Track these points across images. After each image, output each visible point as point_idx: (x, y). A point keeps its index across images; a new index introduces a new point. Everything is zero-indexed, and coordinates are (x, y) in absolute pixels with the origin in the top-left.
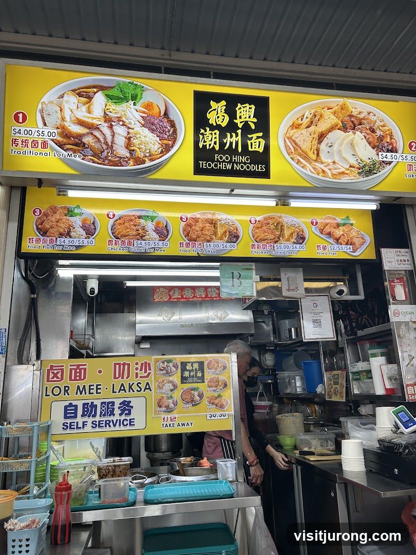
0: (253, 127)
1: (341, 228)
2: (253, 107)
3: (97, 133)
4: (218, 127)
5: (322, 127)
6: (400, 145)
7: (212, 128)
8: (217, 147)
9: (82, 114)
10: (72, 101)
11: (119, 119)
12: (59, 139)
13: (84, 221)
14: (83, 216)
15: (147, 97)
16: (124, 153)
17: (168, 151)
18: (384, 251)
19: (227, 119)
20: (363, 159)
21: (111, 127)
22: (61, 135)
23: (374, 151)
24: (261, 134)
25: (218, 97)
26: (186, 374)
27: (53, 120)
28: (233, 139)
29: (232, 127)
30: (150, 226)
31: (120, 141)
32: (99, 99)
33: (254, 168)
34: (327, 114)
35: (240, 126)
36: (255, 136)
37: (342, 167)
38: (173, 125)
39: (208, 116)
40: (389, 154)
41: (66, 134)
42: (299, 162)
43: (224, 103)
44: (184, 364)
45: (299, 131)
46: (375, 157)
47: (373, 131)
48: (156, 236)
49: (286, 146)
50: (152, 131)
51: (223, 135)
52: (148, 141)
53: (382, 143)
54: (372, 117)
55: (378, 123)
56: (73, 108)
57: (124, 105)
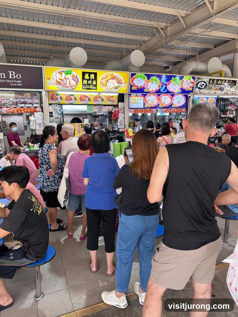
0: (94, 79)
1: (111, 98)
2: (94, 75)
3: (63, 81)
4: (87, 79)
5: (108, 79)
6: (123, 83)
7: (86, 80)
8: (87, 84)
9: (60, 77)
10: (58, 75)
11: (67, 78)
12: (56, 83)
13: (60, 97)
14: (60, 95)
15: (73, 73)
16: (68, 85)
17: (77, 85)
18: (119, 103)
19: (89, 77)
20: (116, 85)
21: (66, 80)
22: (56, 82)
23: (118, 84)
24: (95, 81)
25: (87, 73)
26: (82, 126)
27: (55, 79)
28: (90, 82)
29: (89, 79)
30: (73, 97)
31: (68, 83)
32: (63, 74)
33: (94, 88)
34: (109, 76)
35: (91, 79)
36: (94, 81)
37: (111, 87)
38: (78, 79)
39: (85, 77)
40: (121, 84)
41: (58, 82)
42: (103, 86)
43: (88, 74)
44: (82, 125)
45: (103, 80)
46: (118, 85)
47: (118, 79)
48: (74, 100)
49: (100, 83)
50: (74, 80)
51: (88, 81)
52: (73, 83)
53: (119, 82)
54: (118, 76)
55: (119, 78)
56: (59, 76)
57: (68, 75)
